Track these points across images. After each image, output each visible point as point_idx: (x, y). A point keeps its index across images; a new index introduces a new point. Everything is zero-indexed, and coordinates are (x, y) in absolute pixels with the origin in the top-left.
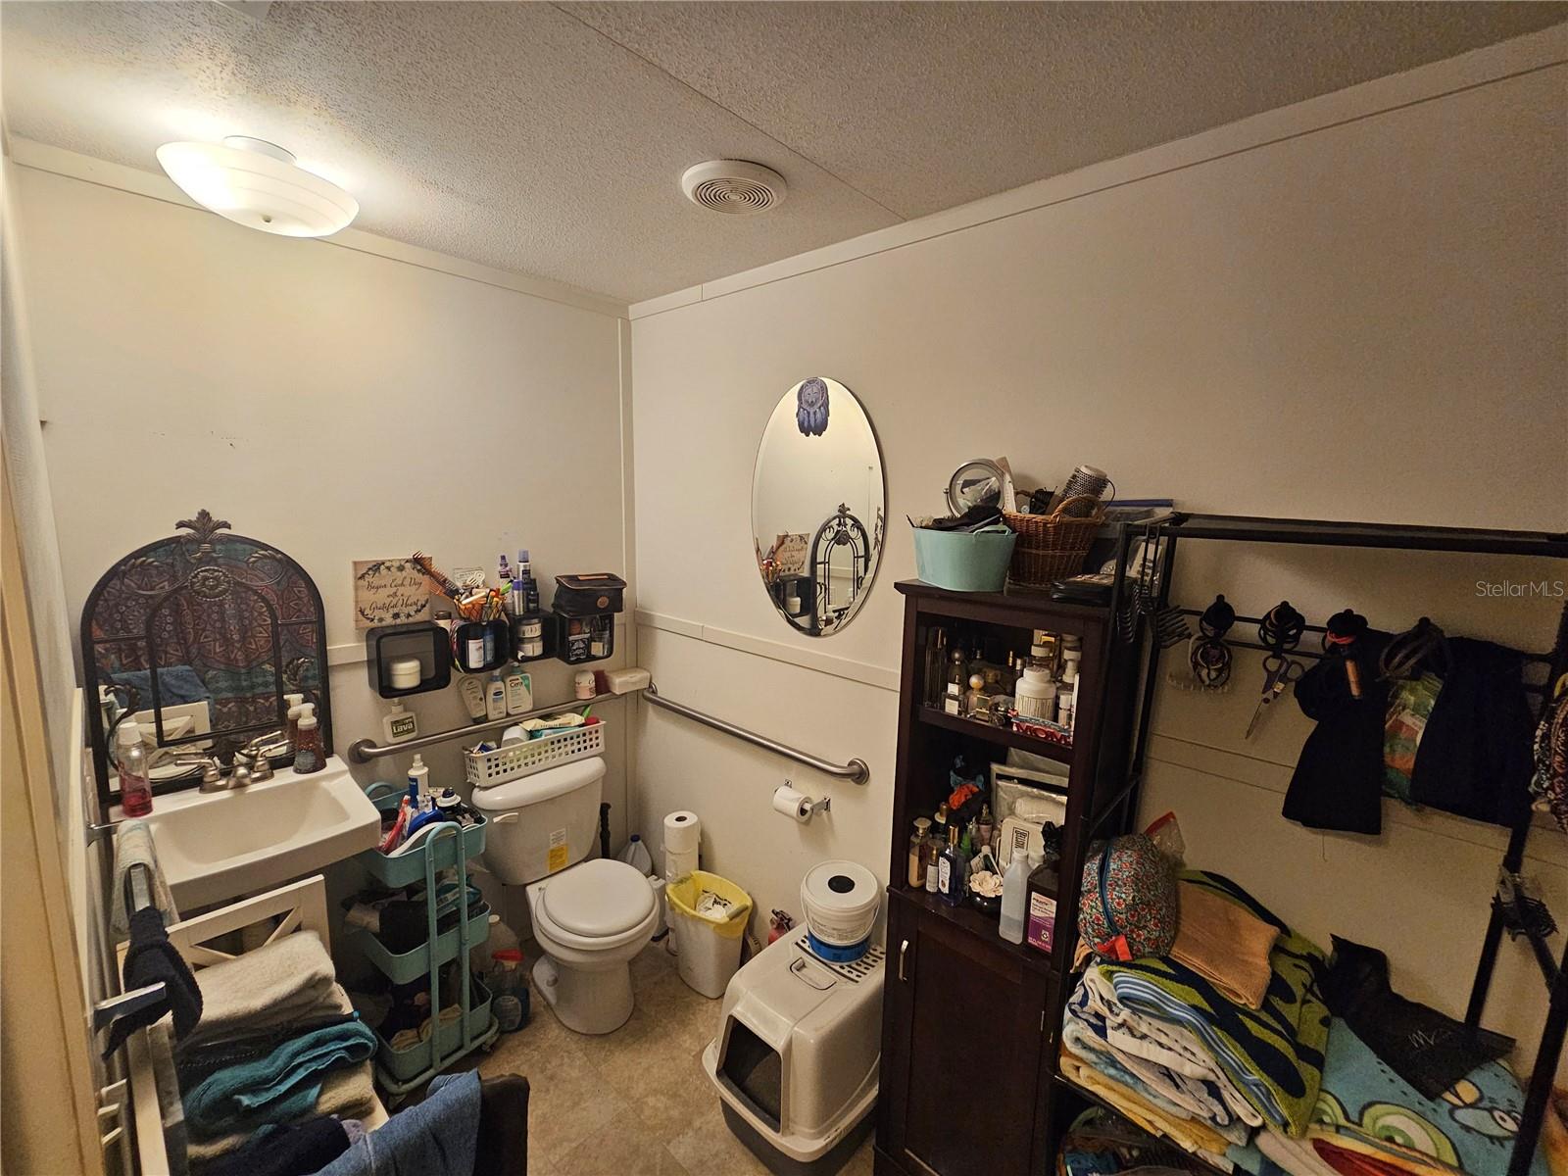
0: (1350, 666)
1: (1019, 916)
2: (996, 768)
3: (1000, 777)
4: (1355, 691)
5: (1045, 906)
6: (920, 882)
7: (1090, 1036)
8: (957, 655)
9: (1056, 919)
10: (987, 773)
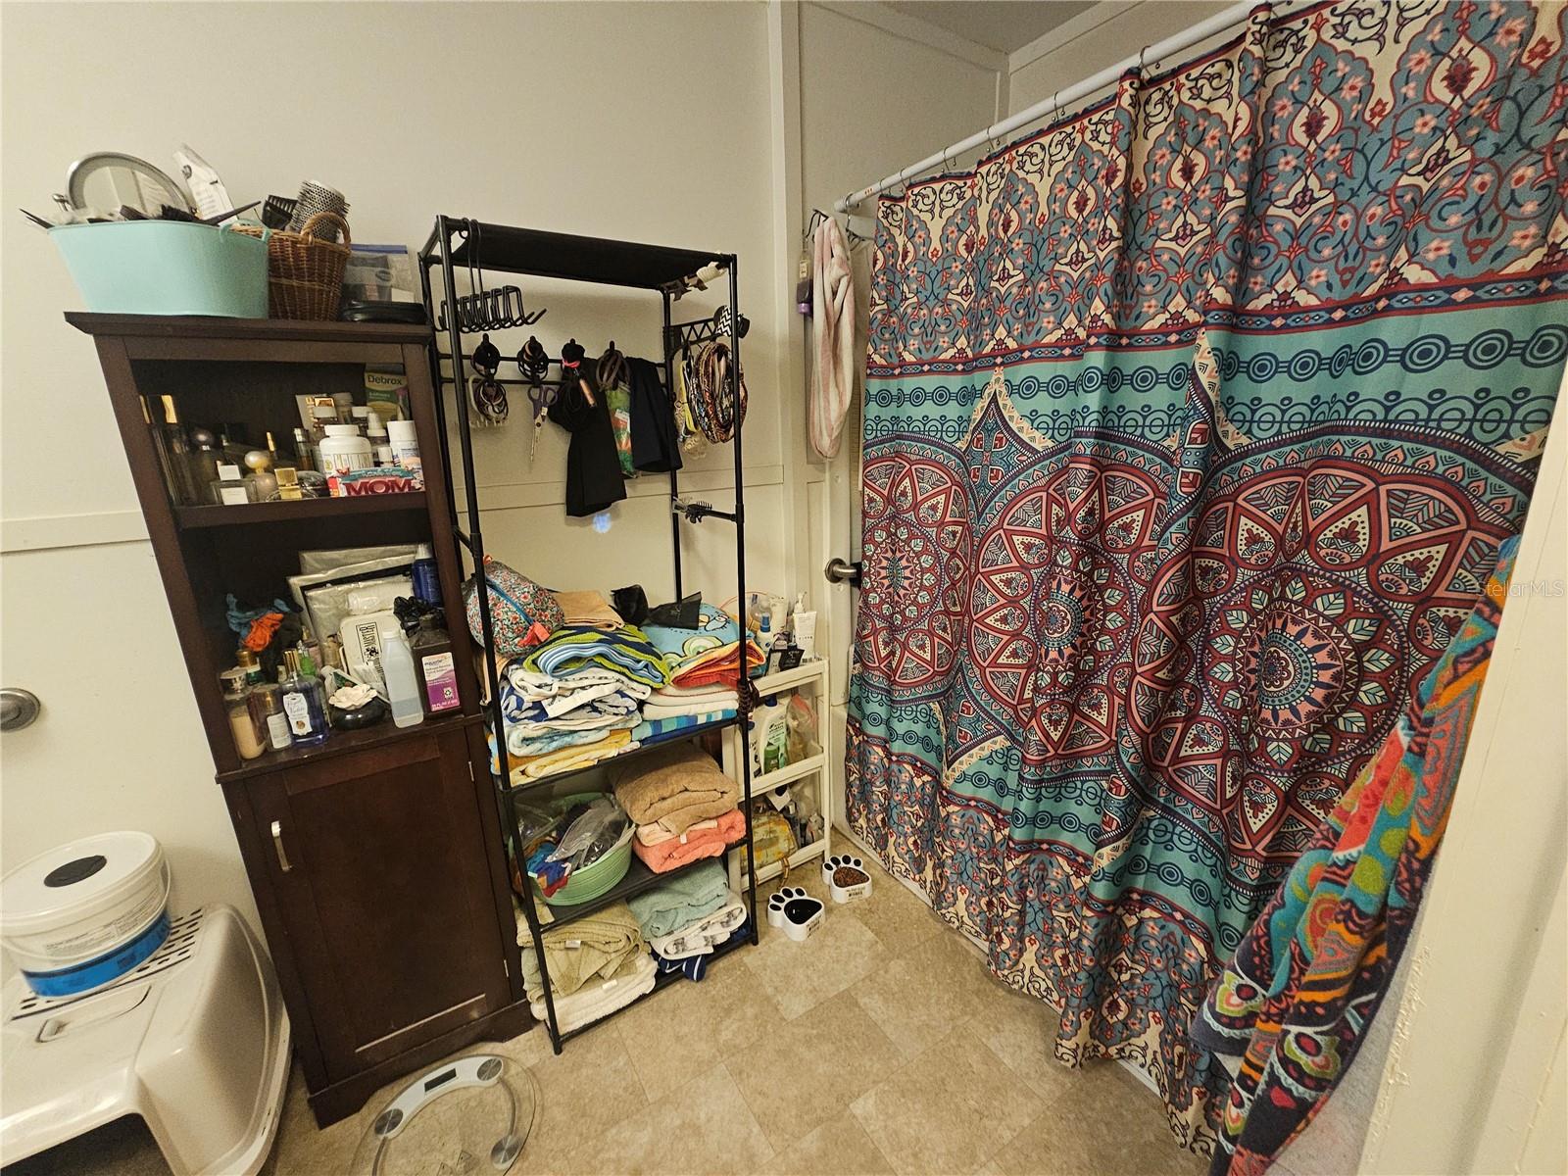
0: (582, 383)
1: (413, 692)
2: (295, 582)
3: (304, 589)
4: (591, 401)
5: (441, 664)
6: (262, 747)
7: (532, 729)
8: (202, 437)
9: (455, 670)
10: (287, 594)
